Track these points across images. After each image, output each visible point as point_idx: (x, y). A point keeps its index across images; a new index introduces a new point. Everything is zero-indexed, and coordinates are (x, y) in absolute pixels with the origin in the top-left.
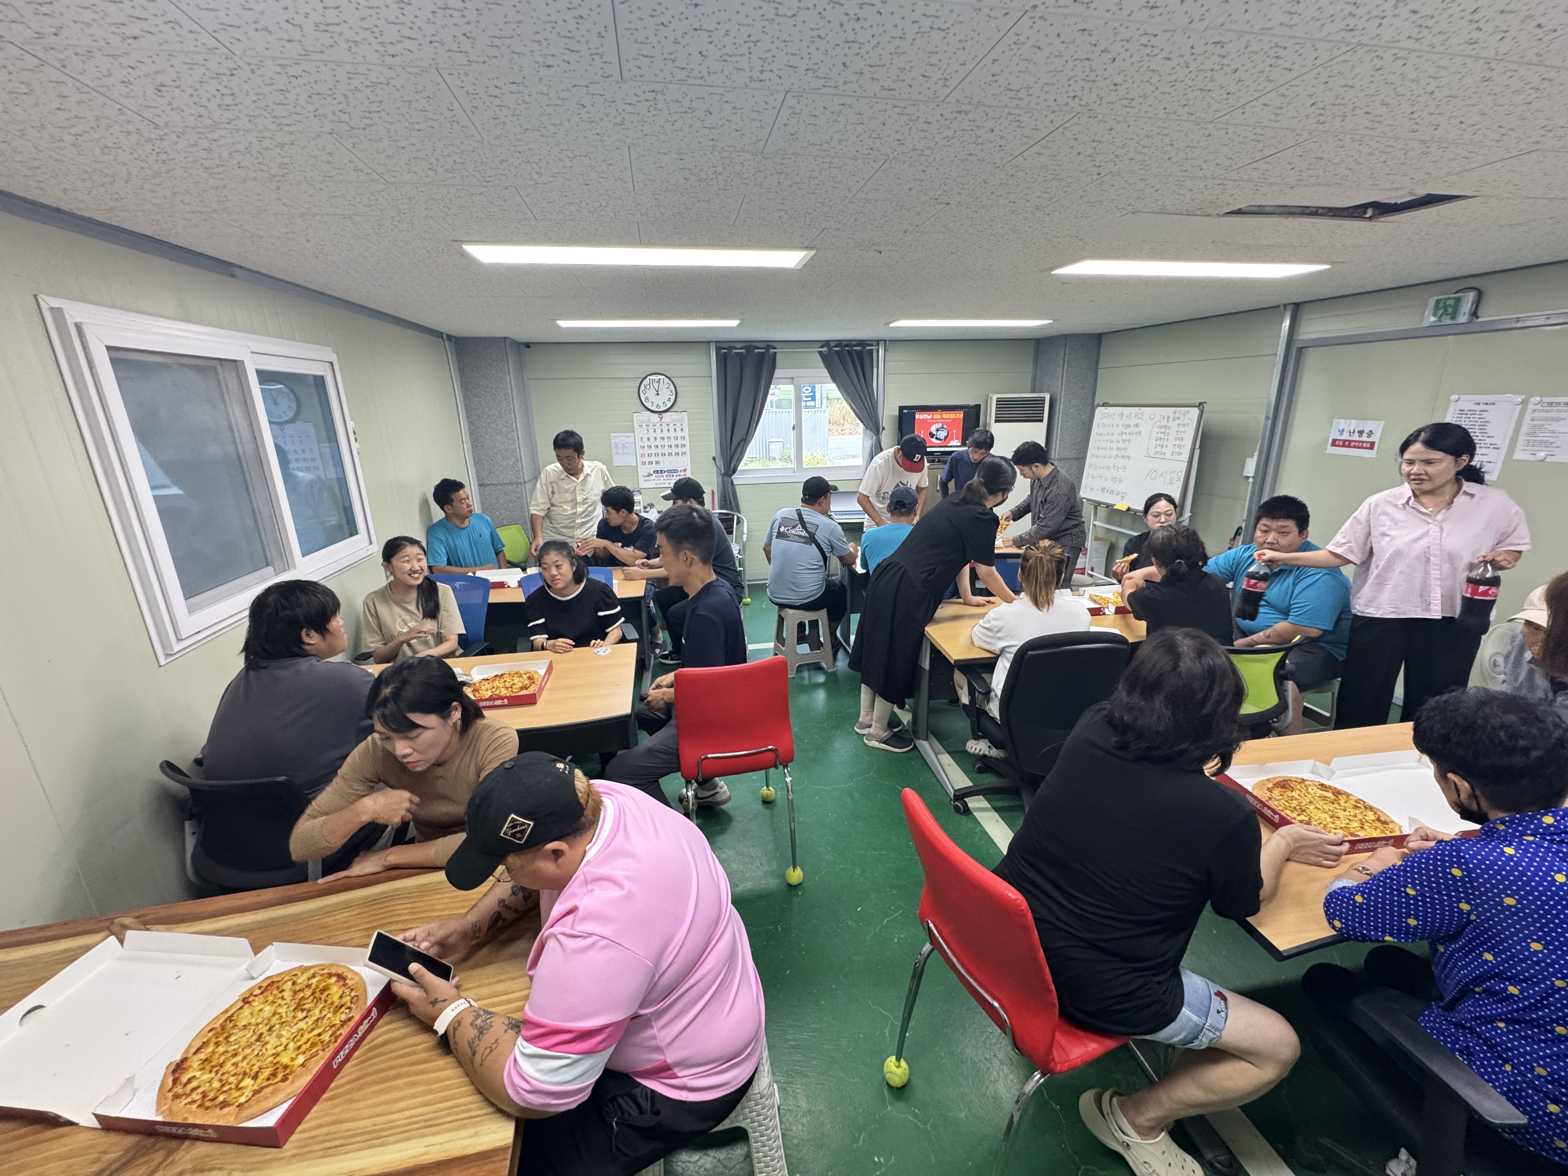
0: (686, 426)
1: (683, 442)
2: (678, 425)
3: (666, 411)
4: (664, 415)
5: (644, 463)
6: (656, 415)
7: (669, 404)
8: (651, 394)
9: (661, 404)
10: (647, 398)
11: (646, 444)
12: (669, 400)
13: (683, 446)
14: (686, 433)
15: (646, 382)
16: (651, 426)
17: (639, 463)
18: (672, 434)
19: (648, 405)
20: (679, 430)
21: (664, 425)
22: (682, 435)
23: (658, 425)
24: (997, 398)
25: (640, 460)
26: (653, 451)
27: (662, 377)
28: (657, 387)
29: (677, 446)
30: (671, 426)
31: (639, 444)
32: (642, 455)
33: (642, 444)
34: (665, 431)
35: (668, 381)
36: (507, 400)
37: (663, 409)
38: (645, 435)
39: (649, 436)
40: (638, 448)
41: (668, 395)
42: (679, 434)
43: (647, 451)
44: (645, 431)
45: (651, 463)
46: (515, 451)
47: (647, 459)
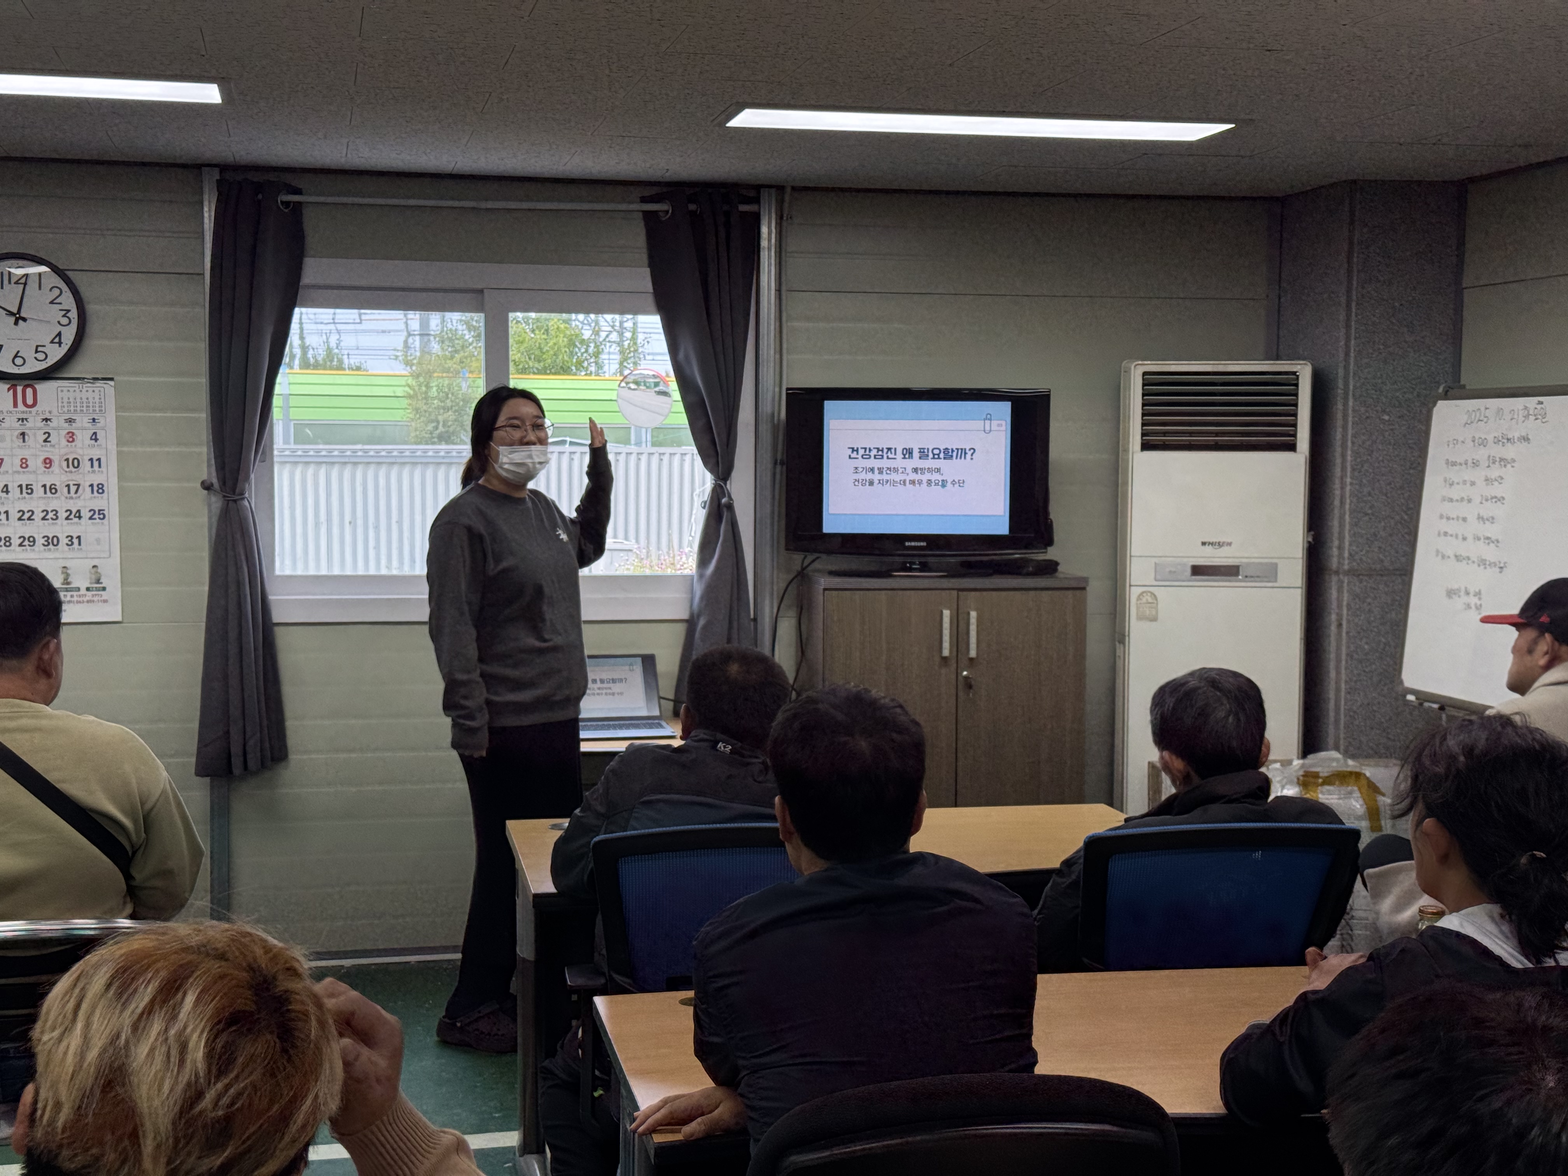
0: (108, 427)
2: (83, 421)
3: (43, 377)
4: (38, 391)
6: (14, 390)
7: (56, 354)
9: (28, 353)
12: (58, 339)
13: (98, 488)
14: (110, 449)
18: (60, 451)
20: (83, 437)
21: (35, 424)
22: (96, 454)
23: (11, 422)
24: (1145, 374)
27: (35, 268)
28: (13, 298)
29: (74, 488)
30: (58, 423)
34: (35, 438)
35: (54, 281)
37: (34, 366)
41: (54, 324)
42: (83, 450)
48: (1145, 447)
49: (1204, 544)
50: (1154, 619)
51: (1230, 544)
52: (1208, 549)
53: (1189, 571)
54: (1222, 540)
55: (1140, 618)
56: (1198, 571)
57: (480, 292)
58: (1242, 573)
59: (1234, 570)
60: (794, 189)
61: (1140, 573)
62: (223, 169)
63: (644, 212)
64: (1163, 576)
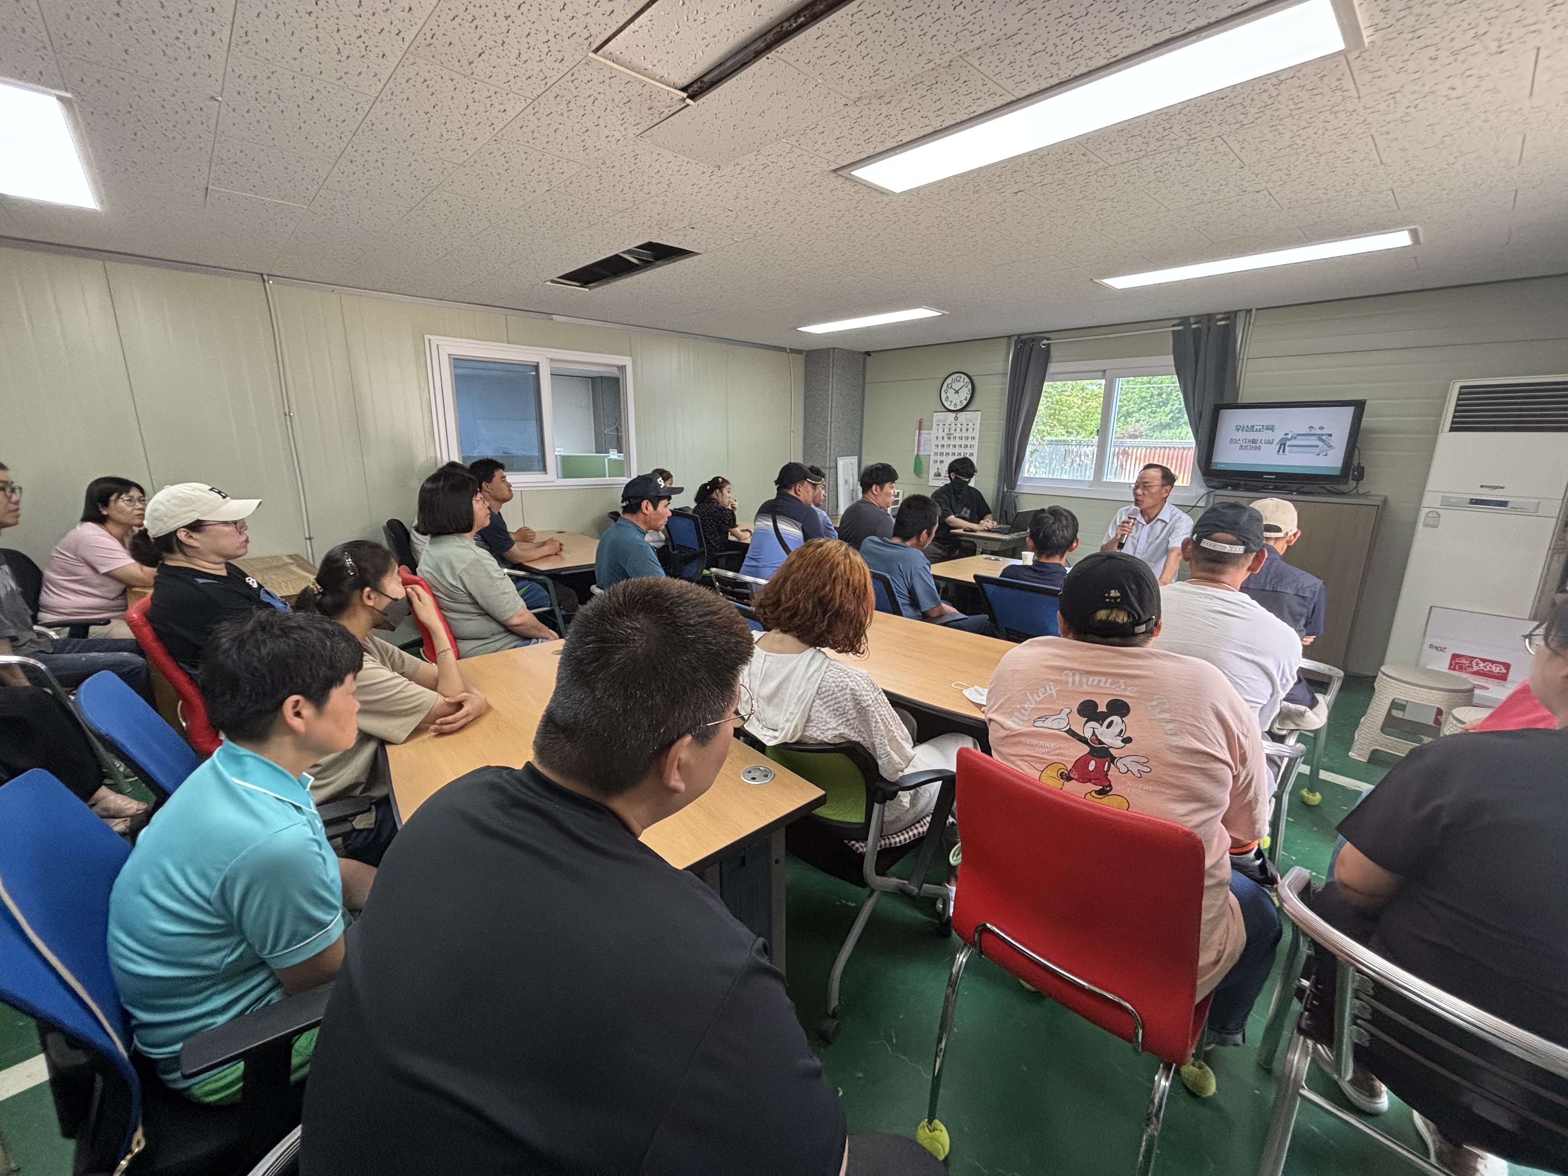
0: (978, 426)
1: (973, 444)
2: (971, 425)
3: (961, 410)
4: (960, 415)
5: (936, 461)
6: (954, 415)
7: (965, 403)
8: (951, 392)
9: (958, 404)
10: (947, 398)
11: (940, 443)
12: (966, 399)
13: (972, 446)
14: (976, 434)
15: (949, 381)
16: (947, 425)
17: (932, 461)
18: (964, 434)
19: (947, 404)
20: (970, 430)
21: (959, 425)
22: (973, 435)
23: (953, 425)
24: (1462, 388)
25: (933, 458)
26: (945, 450)
27: (963, 376)
28: (956, 386)
29: (966, 446)
30: (965, 425)
31: (934, 442)
32: (936, 454)
33: (937, 443)
34: (958, 430)
35: (967, 380)
36: (828, 399)
37: (959, 407)
38: (941, 434)
39: (944, 435)
40: (933, 446)
41: (965, 393)
42: (970, 434)
43: (940, 450)
44: (941, 430)
45: (942, 462)
46: (826, 441)
47: (939, 458)
48: (1452, 429)
49: (1482, 486)
50: (1436, 527)
51: (1502, 488)
52: (1484, 490)
53: (1468, 502)
54: (1496, 485)
55: (1426, 525)
56: (1473, 502)
57: (1105, 371)
58: (1510, 506)
59: (1504, 504)
60: (1257, 309)
61: (1431, 500)
62: (1019, 336)
63: (1173, 332)
64: (1447, 503)
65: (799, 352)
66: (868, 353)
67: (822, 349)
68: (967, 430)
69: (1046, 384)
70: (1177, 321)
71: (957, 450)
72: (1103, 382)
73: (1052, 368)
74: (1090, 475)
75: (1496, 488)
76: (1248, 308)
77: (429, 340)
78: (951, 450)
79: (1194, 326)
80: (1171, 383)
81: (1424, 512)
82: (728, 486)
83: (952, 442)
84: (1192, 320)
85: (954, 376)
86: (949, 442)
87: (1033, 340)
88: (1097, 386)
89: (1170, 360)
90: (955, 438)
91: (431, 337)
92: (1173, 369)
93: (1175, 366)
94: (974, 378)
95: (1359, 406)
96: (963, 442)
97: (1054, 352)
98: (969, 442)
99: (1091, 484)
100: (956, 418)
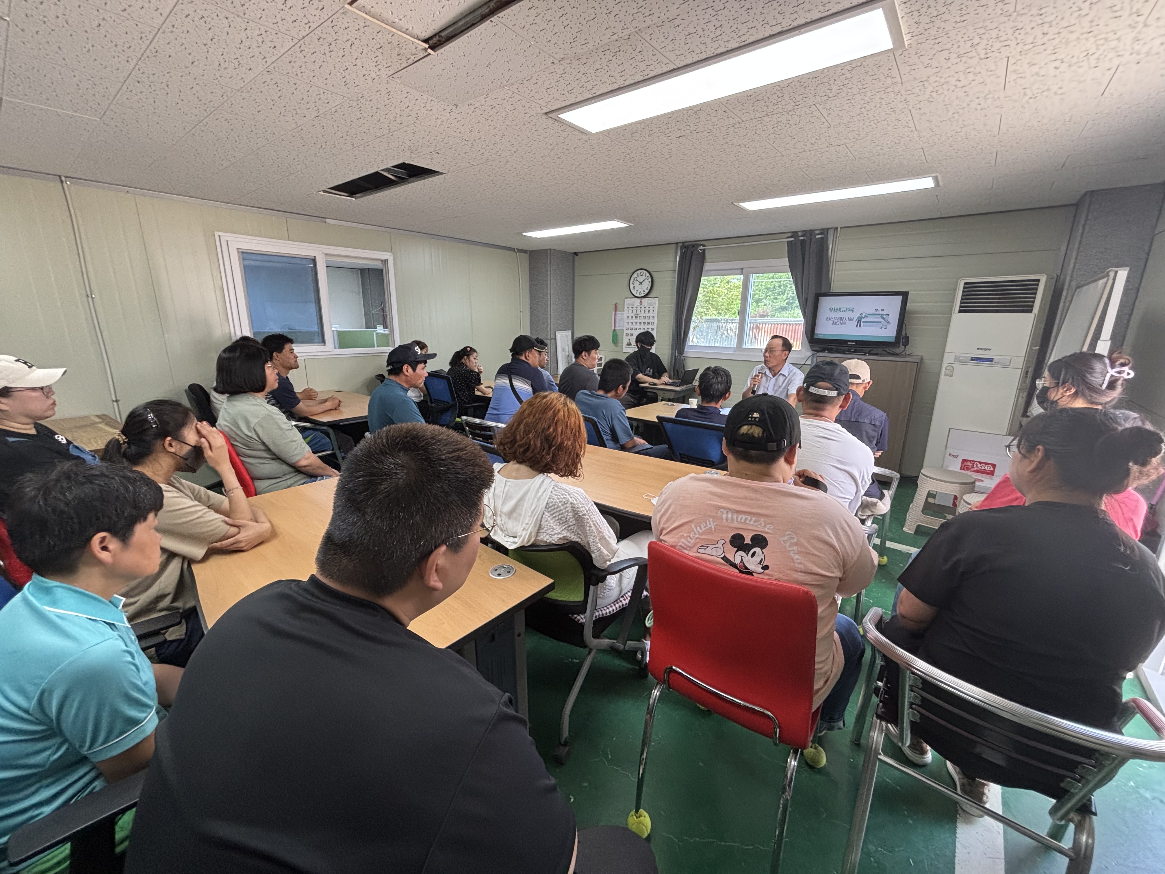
0: (656, 309)
1: (653, 321)
2: (651, 307)
3: (645, 297)
4: (644, 300)
5: (627, 334)
6: (639, 300)
7: (647, 291)
8: (637, 284)
9: (642, 292)
10: (634, 287)
11: (630, 320)
12: (647, 288)
13: (652, 323)
14: (655, 314)
15: (635, 275)
16: (635, 308)
17: (624, 334)
18: (647, 314)
19: (634, 292)
20: (651, 311)
21: (643, 308)
22: (653, 315)
23: (639, 308)
24: (965, 283)
25: (625, 332)
26: (634, 326)
27: (645, 272)
28: (641, 279)
29: (649, 323)
30: (647, 308)
31: (626, 320)
32: (627, 329)
33: (628, 320)
34: (643, 311)
35: (648, 275)
36: (547, 288)
37: (643, 295)
38: (630, 314)
39: (633, 315)
40: (625, 323)
41: (647, 285)
42: (651, 314)
43: (630, 326)
44: (630, 311)
45: (632, 335)
46: (547, 320)
47: (629, 332)
48: (960, 311)
49: (977, 349)
50: (952, 376)
51: (990, 350)
52: (980, 351)
53: (970, 358)
54: (986, 348)
55: (946, 375)
56: (973, 359)
57: (742, 269)
58: (994, 361)
59: (990, 360)
60: (841, 228)
61: (948, 358)
62: (683, 243)
63: (788, 242)
64: (958, 360)
65: (525, 251)
66: (576, 254)
67: (541, 250)
68: (649, 311)
69: (703, 278)
70: (790, 235)
71: (642, 326)
72: (742, 277)
73: (707, 266)
74: (734, 344)
75: (986, 350)
76: (835, 226)
77: (219, 236)
78: (638, 326)
79: (801, 238)
80: (786, 278)
81: (944, 366)
82: (475, 354)
83: (638, 320)
84: (800, 234)
85: (639, 272)
86: (636, 321)
87: (693, 246)
88: (737, 280)
89: (786, 261)
90: (640, 317)
91: (220, 234)
92: (788, 268)
93: (790, 266)
94: (653, 274)
95: (905, 295)
96: (646, 320)
97: (708, 255)
98: (651, 321)
99: (735, 350)
100: (641, 303)
